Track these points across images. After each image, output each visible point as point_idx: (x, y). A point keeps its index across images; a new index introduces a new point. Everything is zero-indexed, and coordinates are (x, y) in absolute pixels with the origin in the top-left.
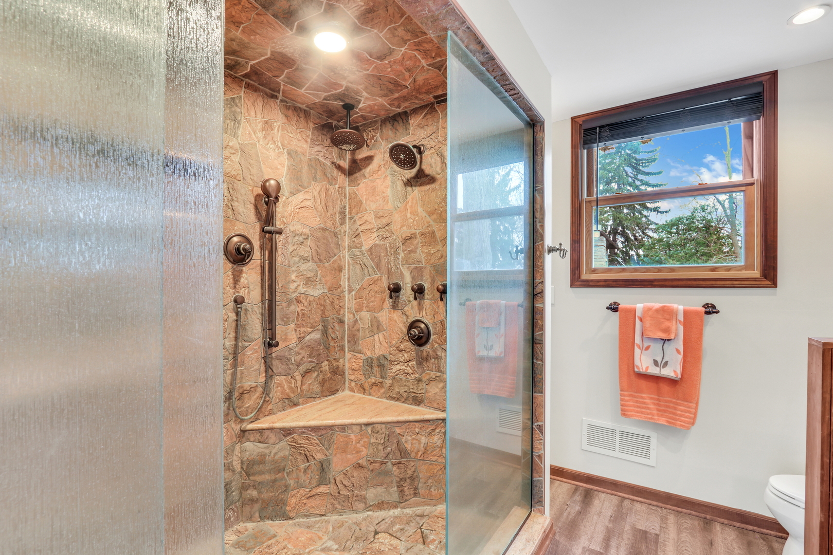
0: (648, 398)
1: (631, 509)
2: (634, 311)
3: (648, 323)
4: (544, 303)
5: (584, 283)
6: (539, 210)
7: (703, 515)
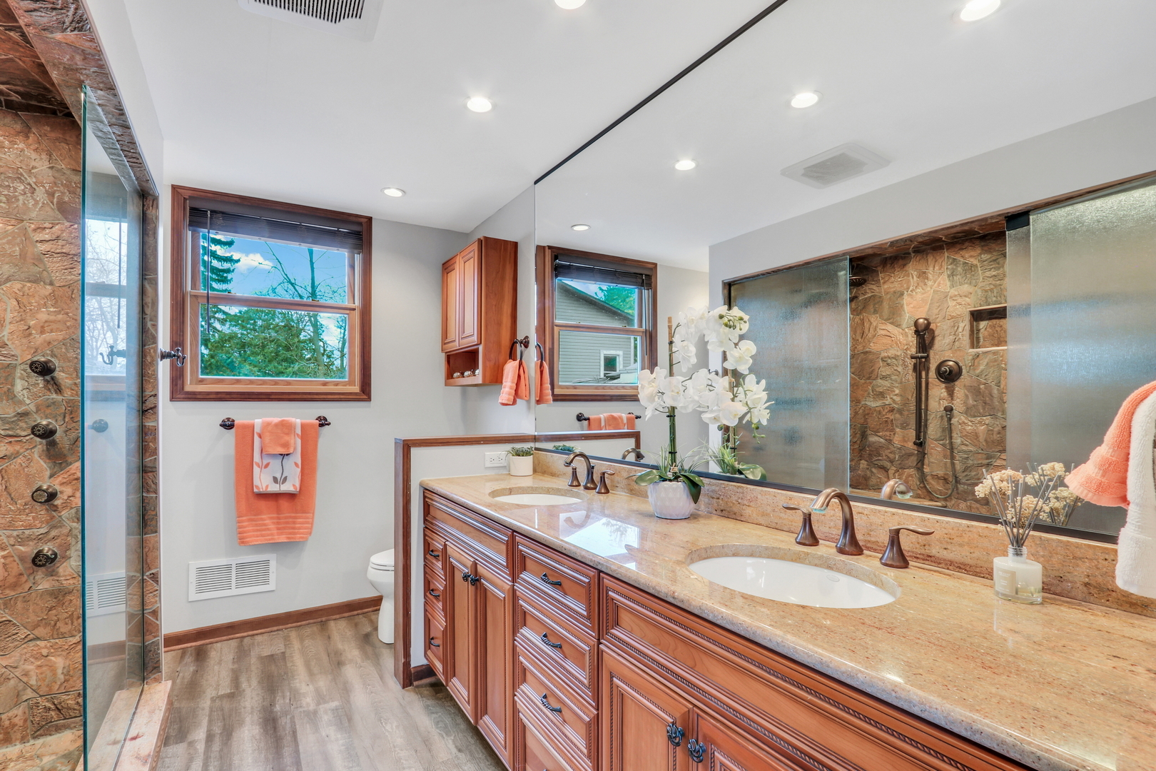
0: (268, 519)
1: (253, 644)
2: (252, 427)
3: (267, 439)
4: (157, 420)
5: (190, 396)
6: (150, 305)
7: (319, 620)
